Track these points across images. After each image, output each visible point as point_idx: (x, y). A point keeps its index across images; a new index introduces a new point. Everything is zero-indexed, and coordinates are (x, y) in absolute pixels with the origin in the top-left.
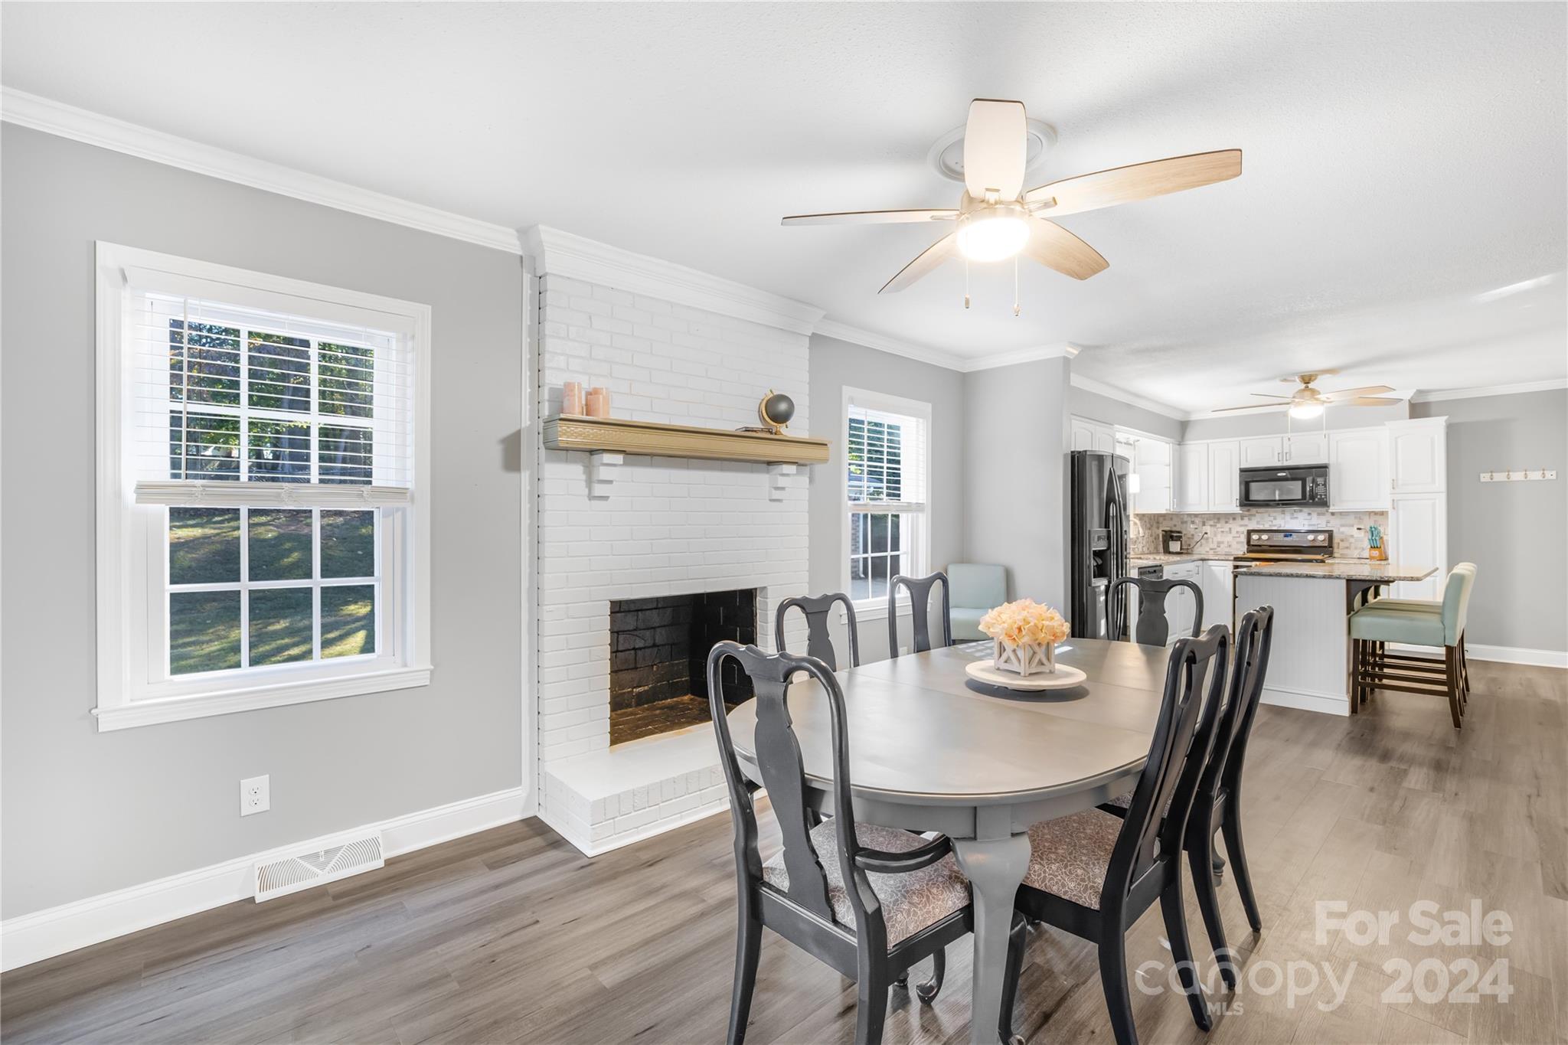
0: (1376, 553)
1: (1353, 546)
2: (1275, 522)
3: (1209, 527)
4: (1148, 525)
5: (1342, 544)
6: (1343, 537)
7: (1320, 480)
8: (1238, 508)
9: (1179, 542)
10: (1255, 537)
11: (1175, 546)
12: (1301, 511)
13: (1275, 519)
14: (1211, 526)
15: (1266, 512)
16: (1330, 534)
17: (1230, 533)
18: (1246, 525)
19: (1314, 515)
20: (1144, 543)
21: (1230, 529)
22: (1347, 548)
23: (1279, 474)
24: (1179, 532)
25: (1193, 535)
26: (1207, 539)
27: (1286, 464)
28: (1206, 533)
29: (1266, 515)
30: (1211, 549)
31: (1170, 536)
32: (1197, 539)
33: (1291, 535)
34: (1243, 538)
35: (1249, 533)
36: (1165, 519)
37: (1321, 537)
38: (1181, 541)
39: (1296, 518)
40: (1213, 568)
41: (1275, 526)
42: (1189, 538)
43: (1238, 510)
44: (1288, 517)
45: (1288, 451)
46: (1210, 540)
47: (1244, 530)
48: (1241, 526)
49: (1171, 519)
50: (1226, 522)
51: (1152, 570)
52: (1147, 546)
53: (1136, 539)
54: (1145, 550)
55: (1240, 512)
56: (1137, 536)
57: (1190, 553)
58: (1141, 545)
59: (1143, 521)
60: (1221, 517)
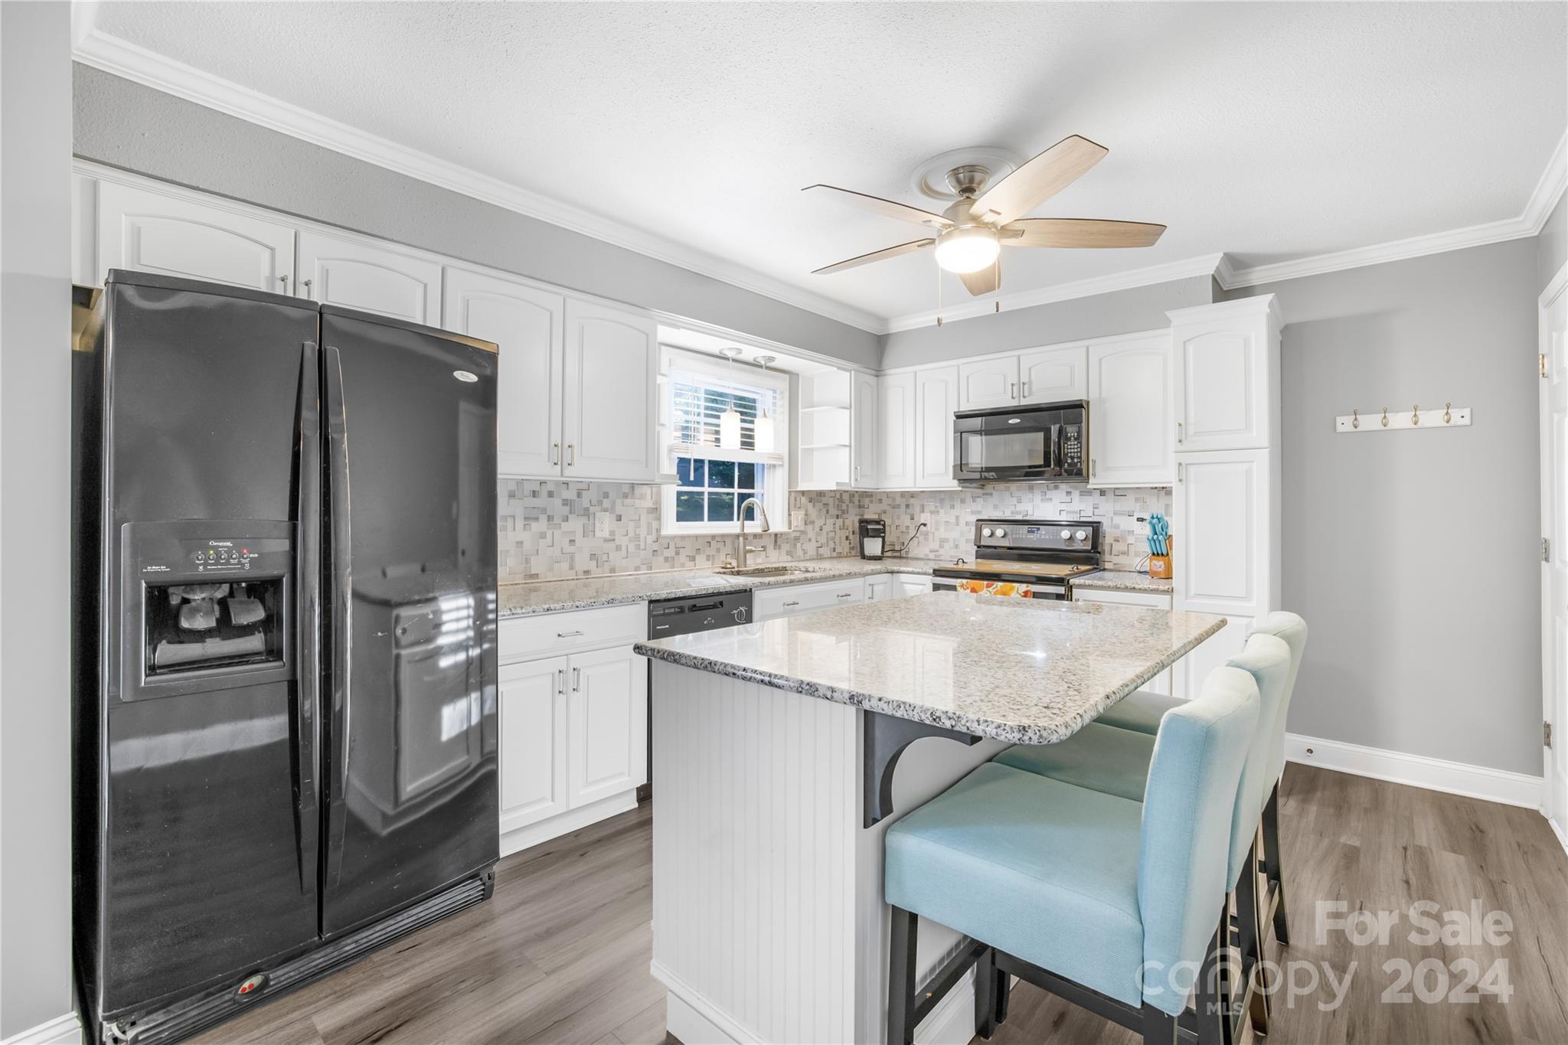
0: (1159, 565)
1: (1132, 549)
2: (1021, 507)
3: (929, 514)
4: (834, 511)
5: (1117, 547)
6: (1117, 533)
7: (1071, 431)
8: (956, 482)
9: (880, 539)
10: (986, 532)
11: (873, 546)
12: (1056, 488)
13: (1019, 502)
14: (932, 512)
15: (1008, 489)
16: (1096, 527)
17: (957, 524)
18: (979, 512)
19: (1076, 494)
20: (823, 539)
21: (957, 518)
22: (1124, 553)
23: (1010, 422)
24: (878, 522)
25: (907, 527)
26: (926, 534)
27: (1025, 402)
28: (925, 525)
29: (1007, 494)
30: (931, 551)
31: (869, 529)
32: (912, 533)
33: (1039, 529)
34: (972, 535)
35: (981, 522)
36: (871, 502)
37: (1081, 534)
38: (883, 538)
39: (1051, 499)
40: (905, 585)
41: (1019, 513)
42: (903, 532)
43: (953, 485)
44: (1037, 497)
45: (1026, 381)
46: (931, 536)
47: (974, 518)
48: (973, 512)
49: (880, 501)
50: (952, 507)
51: (711, 601)
52: (832, 545)
53: (798, 534)
54: (826, 551)
55: (960, 489)
56: (802, 529)
57: (903, 558)
58: (813, 544)
59: (821, 504)
60: (940, 497)
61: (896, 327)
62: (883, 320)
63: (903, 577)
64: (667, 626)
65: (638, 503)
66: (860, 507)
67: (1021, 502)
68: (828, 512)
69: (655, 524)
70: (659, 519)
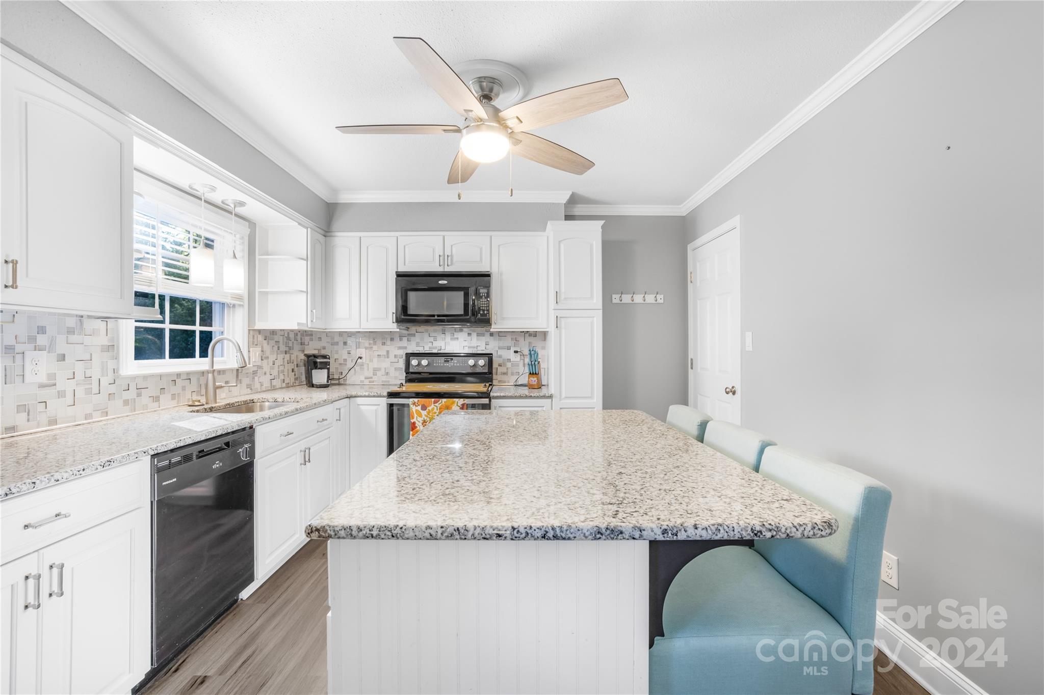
0: (534, 380)
1: (510, 372)
2: (436, 344)
3: (364, 349)
4: (283, 348)
5: (501, 370)
6: (500, 361)
7: (483, 291)
8: (395, 325)
9: (326, 371)
10: (414, 362)
11: (320, 376)
12: (461, 330)
14: (366, 348)
15: (427, 331)
16: (489, 357)
17: (388, 357)
18: (405, 348)
19: (474, 335)
20: (275, 373)
21: (388, 352)
22: (504, 374)
23: (440, 282)
24: (324, 357)
25: (345, 360)
26: (362, 365)
27: (448, 269)
28: (360, 358)
29: (426, 335)
30: (366, 378)
31: (314, 362)
32: (350, 364)
33: (452, 359)
34: (402, 364)
35: (409, 356)
36: (311, 340)
37: (481, 362)
38: (328, 369)
39: (458, 338)
40: (361, 407)
41: (436, 348)
42: (340, 364)
43: (393, 327)
44: (448, 337)
45: (449, 254)
46: (365, 366)
47: (402, 353)
48: (400, 348)
49: (320, 339)
50: (384, 344)
52: (282, 377)
53: (255, 369)
54: (278, 383)
55: (398, 330)
56: (259, 364)
57: (342, 384)
58: (268, 377)
59: (274, 341)
60: (376, 337)
61: (345, 198)
62: (335, 191)
63: (359, 400)
64: (175, 480)
65: (87, 340)
66: (301, 345)
67: (436, 340)
68: (278, 348)
69: (111, 365)
70: (116, 358)
